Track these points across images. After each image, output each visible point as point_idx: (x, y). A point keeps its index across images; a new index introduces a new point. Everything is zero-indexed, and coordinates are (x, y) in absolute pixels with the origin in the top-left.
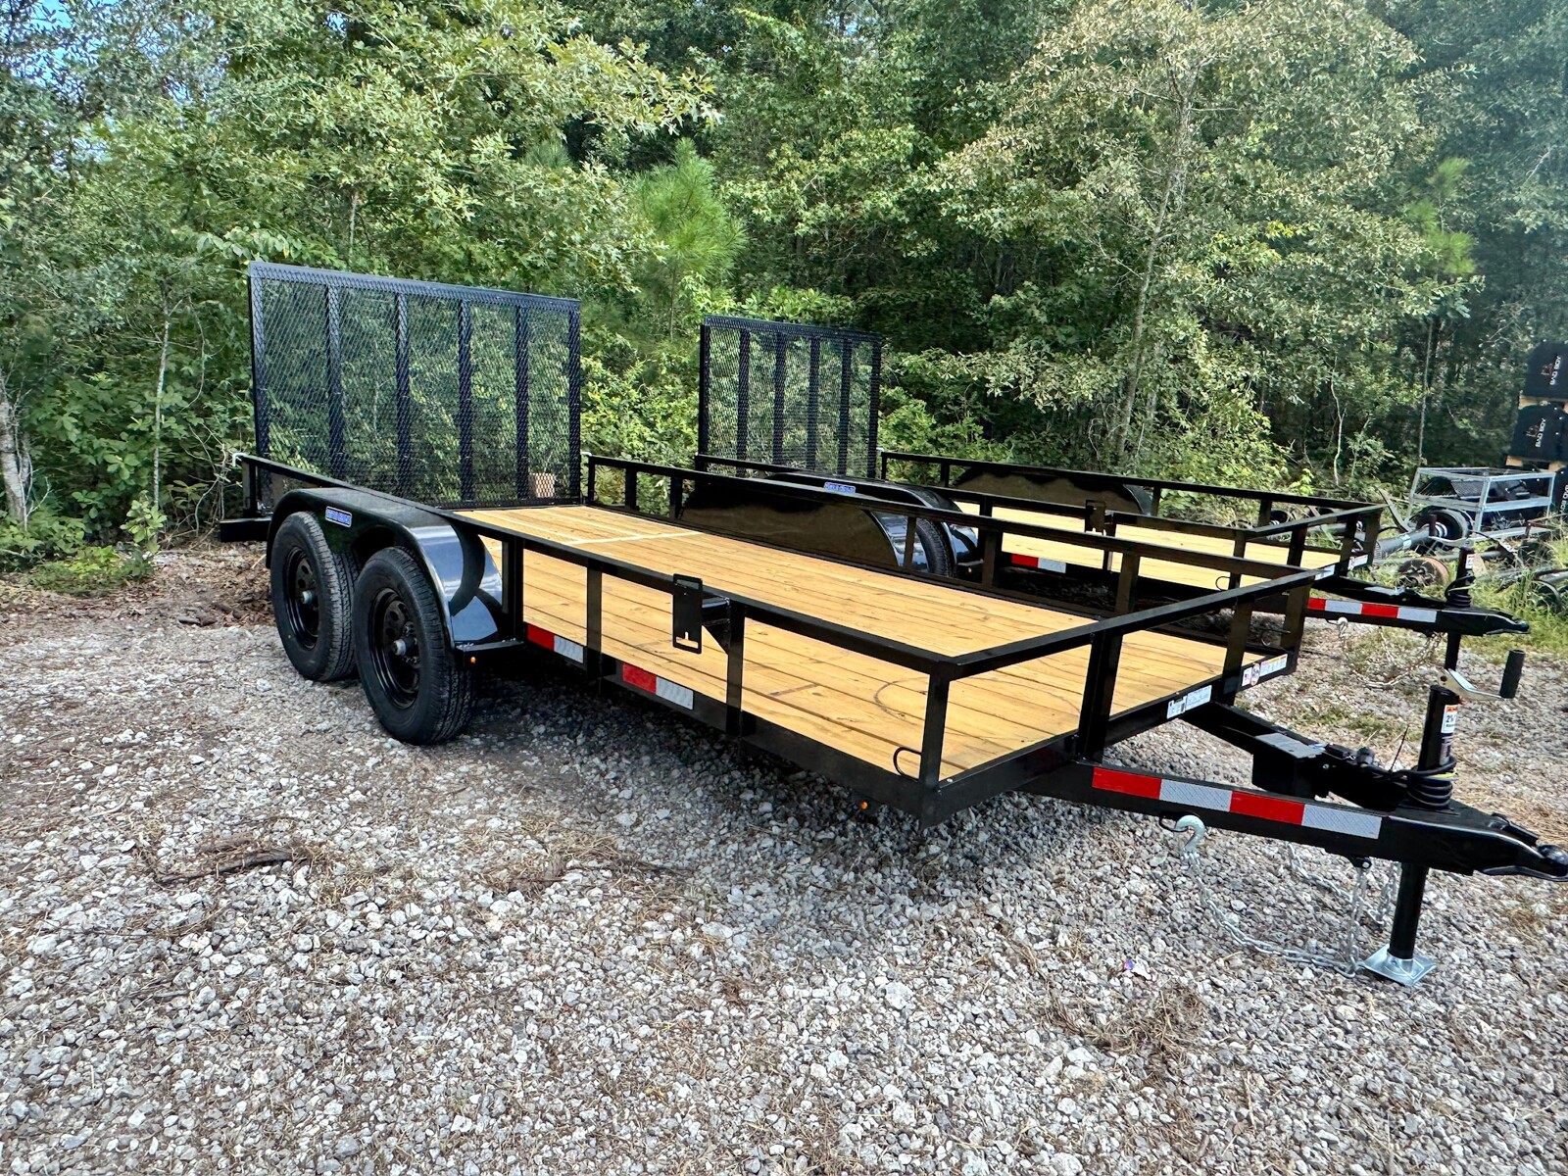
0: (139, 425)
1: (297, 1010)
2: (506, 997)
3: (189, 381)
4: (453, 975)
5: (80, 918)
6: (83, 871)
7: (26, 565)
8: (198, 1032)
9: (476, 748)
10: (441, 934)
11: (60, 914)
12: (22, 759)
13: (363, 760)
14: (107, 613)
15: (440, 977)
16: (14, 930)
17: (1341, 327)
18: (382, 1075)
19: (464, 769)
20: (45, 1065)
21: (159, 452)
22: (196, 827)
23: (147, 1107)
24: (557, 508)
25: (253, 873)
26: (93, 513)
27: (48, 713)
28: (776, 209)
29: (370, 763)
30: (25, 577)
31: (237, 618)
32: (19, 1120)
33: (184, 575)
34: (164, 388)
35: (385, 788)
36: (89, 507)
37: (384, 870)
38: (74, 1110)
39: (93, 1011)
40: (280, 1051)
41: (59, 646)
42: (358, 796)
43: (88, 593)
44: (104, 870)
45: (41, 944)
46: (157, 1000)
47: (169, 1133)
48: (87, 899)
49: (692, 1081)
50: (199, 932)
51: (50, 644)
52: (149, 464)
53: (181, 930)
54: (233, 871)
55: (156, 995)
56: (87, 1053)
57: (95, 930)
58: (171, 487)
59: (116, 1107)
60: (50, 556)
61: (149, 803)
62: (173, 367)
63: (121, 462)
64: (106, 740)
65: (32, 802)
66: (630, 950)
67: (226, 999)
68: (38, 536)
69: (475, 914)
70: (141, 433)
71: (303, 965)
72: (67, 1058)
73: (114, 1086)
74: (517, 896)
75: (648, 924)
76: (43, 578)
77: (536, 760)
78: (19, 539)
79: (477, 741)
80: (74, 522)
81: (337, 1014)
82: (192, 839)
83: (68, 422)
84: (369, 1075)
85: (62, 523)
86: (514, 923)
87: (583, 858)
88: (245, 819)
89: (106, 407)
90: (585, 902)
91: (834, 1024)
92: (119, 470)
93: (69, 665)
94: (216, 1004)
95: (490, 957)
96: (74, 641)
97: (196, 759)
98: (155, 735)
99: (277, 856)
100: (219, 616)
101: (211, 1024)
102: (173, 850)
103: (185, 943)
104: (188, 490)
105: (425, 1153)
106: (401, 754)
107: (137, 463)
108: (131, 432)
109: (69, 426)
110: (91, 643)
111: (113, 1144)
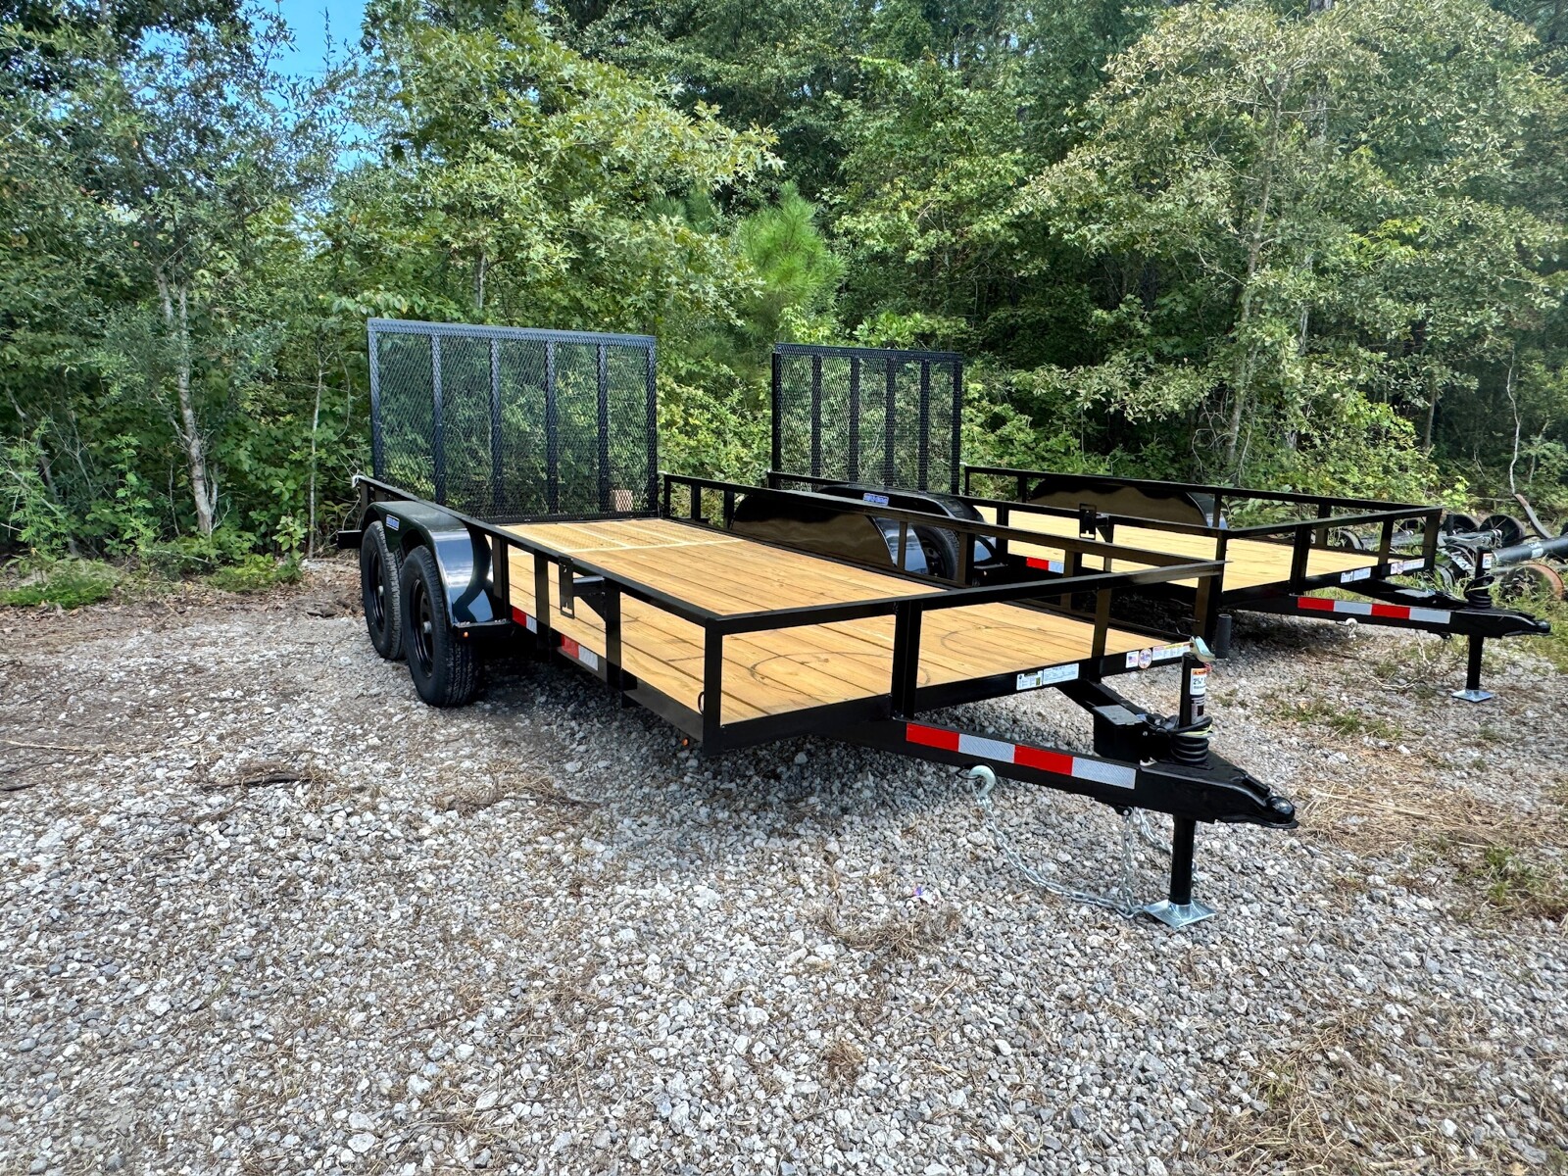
0: (296, 456)
1: (255, 873)
2: (404, 877)
3: (340, 419)
4: (374, 860)
5: (138, 805)
6: (155, 778)
7: (208, 570)
8: (185, 881)
9: (484, 711)
10: (380, 833)
11: (126, 803)
12: (150, 706)
13: (391, 716)
14: (258, 607)
15: (364, 860)
16: (94, 811)
17: (1459, 324)
18: (292, 916)
19: (466, 726)
20: (81, 891)
21: (315, 479)
22: (245, 755)
23: (133, 921)
24: (634, 521)
25: (271, 787)
26: (263, 529)
27: (181, 676)
28: (889, 238)
29: (395, 720)
30: (204, 579)
31: (354, 612)
32: (54, 921)
33: (327, 579)
34: (319, 426)
35: (398, 736)
36: (261, 524)
37: (361, 789)
38: (88, 920)
39: (124, 863)
40: (232, 897)
41: (212, 630)
42: (376, 741)
43: (248, 591)
44: (168, 779)
45: (106, 820)
46: (168, 860)
47: (140, 936)
48: (149, 795)
49: (508, 938)
50: (214, 822)
51: (206, 628)
52: (305, 488)
53: (200, 820)
54: (256, 784)
55: (168, 858)
56: (110, 887)
57: (145, 815)
58: (324, 507)
59: (114, 919)
60: (225, 563)
61: (221, 738)
62: (327, 408)
63: (283, 486)
64: (212, 695)
65: (144, 734)
66: (517, 854)
67: (211, 862)
68: (220, 546)
69: (413, 823)
70: (300, 462)
71: (272, 846)
72: (96, 889)
73: (118, 906)
74: (454, 814)
75: (541, 839)
76: (220, 579)
77: (527, 722)
78: (204, 549)
79: (488, 706)
80: (248, 535)
81: (281, 877)
82: (237, 762)
83: (242, 454)
84: (284, 915)
85: (240, 537)
86: (440, 831)
87: (520, 792)
88: (281, 752)
89: (278, 442)
90: (503, 821)
91: (639, 914)
92: (281, 493)
93: (214, 643)
94: (203, 865)
95: (409, 851)
96: (225, 627)
97: (268, 710)
98: (250, 693)
99: (290, 776)
100: (340, 609)
101: (195, 877)
102: (224, 768)
103: (202, 827)
104: (336, 509)
105: (295, 962)
106: (421, 712)
107: (294, 487)
108: (292, 462)
109: (243, 458)
110: (235, 629)
111: (103, 939)
